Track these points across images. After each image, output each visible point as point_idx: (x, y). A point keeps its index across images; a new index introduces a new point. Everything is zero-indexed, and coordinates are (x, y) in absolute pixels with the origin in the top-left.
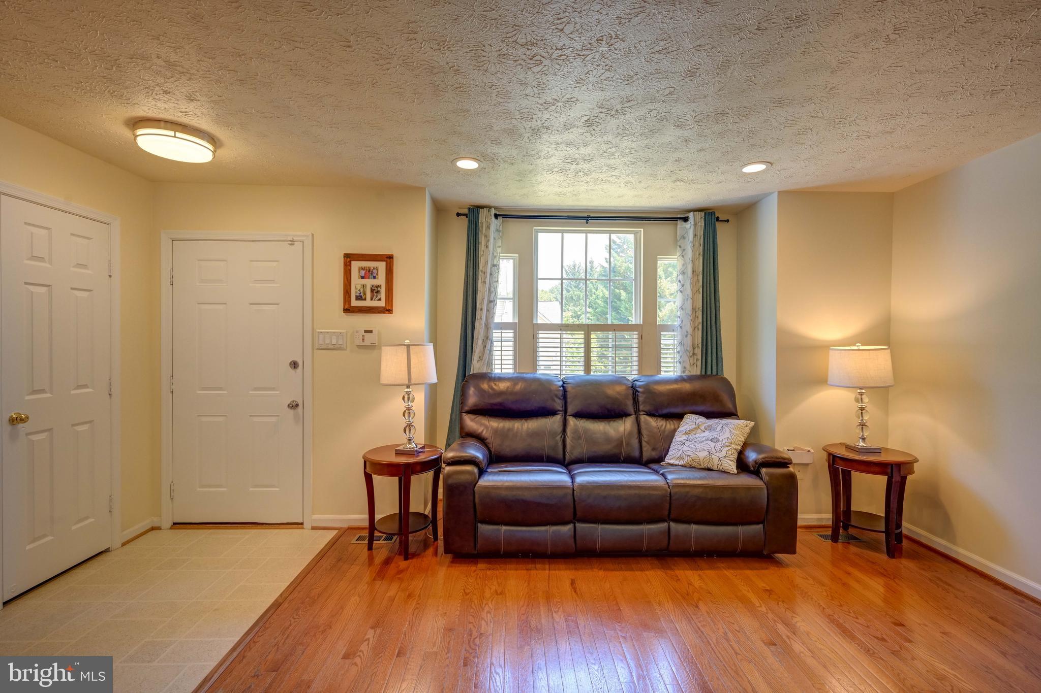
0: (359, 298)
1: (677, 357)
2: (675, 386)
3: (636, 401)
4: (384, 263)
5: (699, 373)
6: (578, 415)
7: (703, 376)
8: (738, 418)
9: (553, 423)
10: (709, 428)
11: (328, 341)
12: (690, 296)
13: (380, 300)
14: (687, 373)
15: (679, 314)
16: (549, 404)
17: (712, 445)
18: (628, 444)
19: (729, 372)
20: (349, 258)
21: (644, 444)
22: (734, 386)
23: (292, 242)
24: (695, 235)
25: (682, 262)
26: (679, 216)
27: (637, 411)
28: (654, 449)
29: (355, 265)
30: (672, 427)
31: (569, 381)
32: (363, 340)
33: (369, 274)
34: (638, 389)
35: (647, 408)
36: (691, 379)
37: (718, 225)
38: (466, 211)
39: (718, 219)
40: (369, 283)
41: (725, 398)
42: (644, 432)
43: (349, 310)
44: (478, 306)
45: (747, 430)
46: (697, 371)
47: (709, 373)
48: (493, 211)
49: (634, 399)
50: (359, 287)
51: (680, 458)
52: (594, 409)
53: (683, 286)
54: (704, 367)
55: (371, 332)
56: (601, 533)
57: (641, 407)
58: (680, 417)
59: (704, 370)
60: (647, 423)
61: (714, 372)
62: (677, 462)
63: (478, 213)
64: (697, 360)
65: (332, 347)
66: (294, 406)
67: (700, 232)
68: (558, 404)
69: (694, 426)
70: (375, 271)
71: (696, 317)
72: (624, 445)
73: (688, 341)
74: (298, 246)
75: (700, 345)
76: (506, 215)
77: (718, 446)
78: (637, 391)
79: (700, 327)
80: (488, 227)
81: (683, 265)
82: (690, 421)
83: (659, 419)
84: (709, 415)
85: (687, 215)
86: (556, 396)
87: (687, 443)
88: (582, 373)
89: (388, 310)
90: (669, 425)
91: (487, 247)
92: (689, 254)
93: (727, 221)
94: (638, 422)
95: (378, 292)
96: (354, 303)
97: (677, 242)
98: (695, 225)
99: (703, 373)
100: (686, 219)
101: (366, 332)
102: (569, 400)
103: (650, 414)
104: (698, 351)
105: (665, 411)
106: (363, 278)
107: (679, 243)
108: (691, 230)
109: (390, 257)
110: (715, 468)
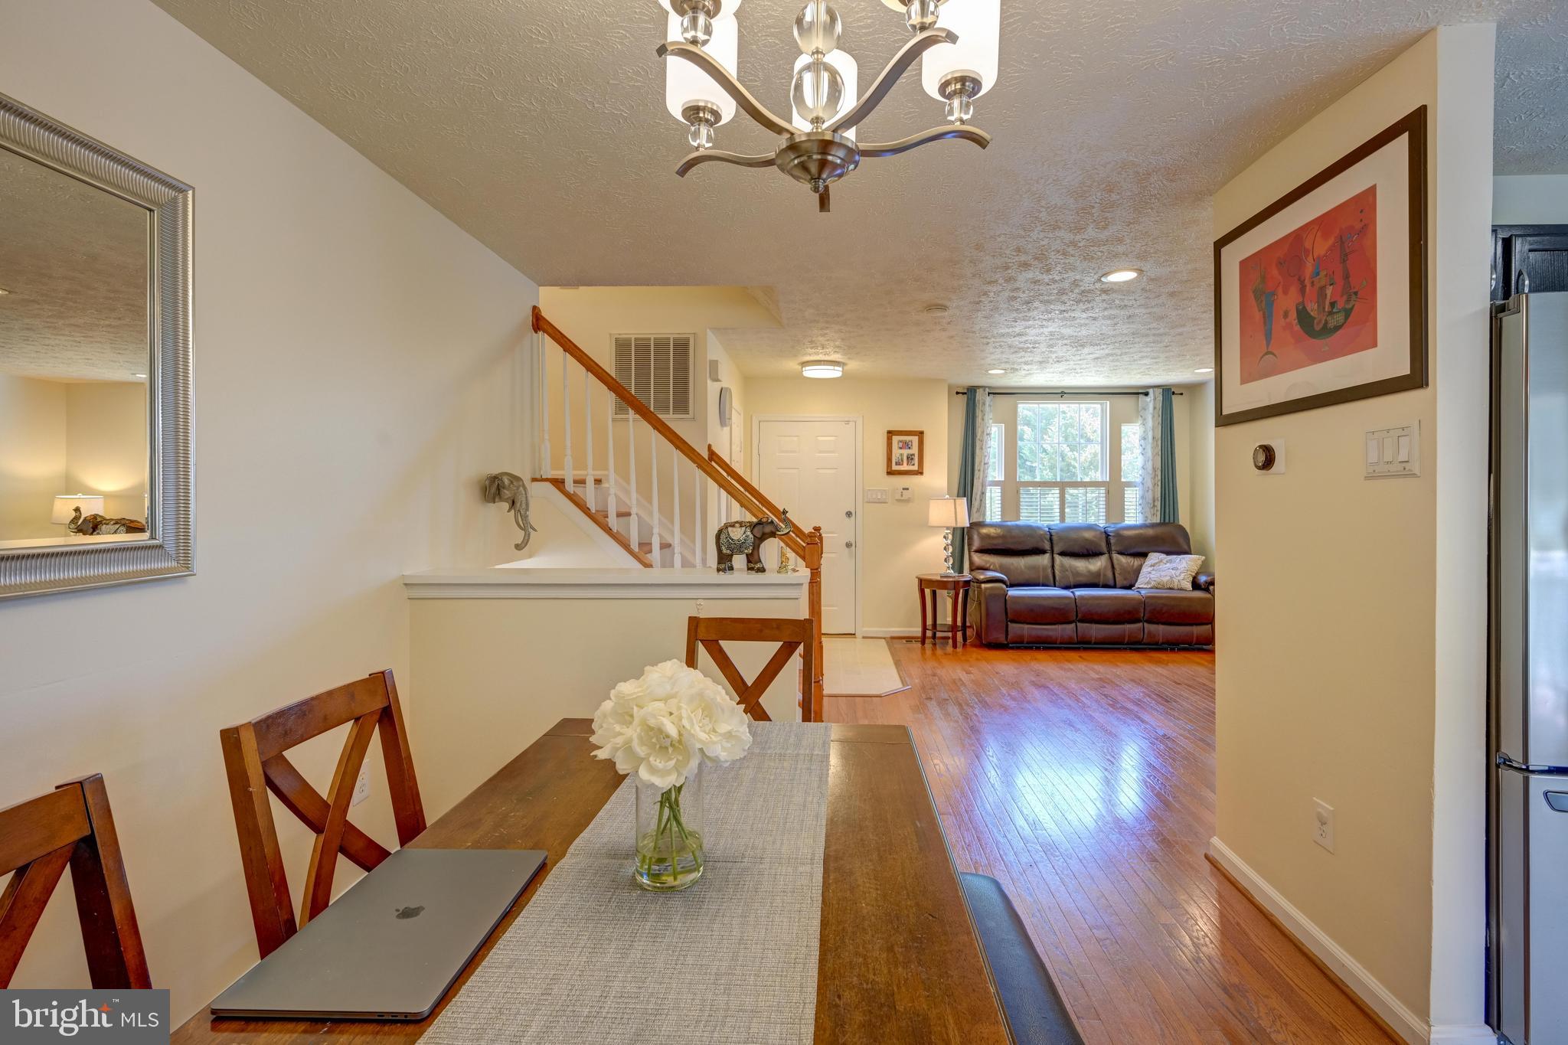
0: (897, 464)
1: (1139, 509)
2: (1141, 531)
3: (1108, 543)
4: (917, 437)
5: (1158, 521)
6: (1063, 554)
7: (1163, 524)
8: (1191, 554)
9: (1044, 560)
10: (1170, 561)
11: (874, 496)
12: (1151, 458)
13: (914, 465)
14: (1149, 521)
15: (1140, 472)
16: (1040, 545)
17: (1173, 572)
18: (1105, 575)
19: (1184, 520)
20: (891, 433)
21: (1117, 575)
22: (1188, 530)
23: (848, 422)
24: (1155, 408)
25: (1144, 429)
26: (1140, 391)
27: (1109, 551)
28: (1125, 579)
29: (895, 439)
30: (1140, 563)
31: (1053, 527)
32: (902, 495)
33: (906, 445)
34: (1110, 534)
35: (1118, 549)
36: (1153, 526)
37: (1173, 397)
38: (965, 391)
39: (1174, 393)
40: (906, 452)
41: (1181, 541)
42: (1116, 566)
43: (890, 473)
44: (976, 468)
45: (1200, 562)
46: (1157, 520)
47: (1167, 521)
48: (987, 390)
49: (1107, 541)
50: (898, 455)
51: (1148, 583)
52: (1076, 549)
53: (1144, 449)
54: (1163, 516)
55: (908, 489)
56: (1096, 631)
57: (1113, 548)
58: (1144, 555)
59: (1162, 519)
60: (1118, 560)
61: (1172, 521)
62: (1145, 586)
63: (975, 391)
64: (1157, 511)
65: (877, 501)
66: (848, 545)
67: (1159, 405)
68: (1047, 546)
69: (1157, 561)
70: (910, 443)
71: (1156, 475)
72: (1102, 577)
73: (1150, 495)
74: (852, 424)
75: (1160, 499)
76: (994, 393)
77: (1178, 573)
78: (1109, 535)
79: (1160, 484)
80: (984, 404)
81: (1144, 432)
82: (1154, 557)
83: (1128, 557)
84: (1168, 553)
85: (1148, 390)
86: (1046, 539)
87: (1153, 572)
88: (1058, 522)
89: (920, 472)
90: (1136, 562)
91: (983, 420)
92: (1150, 423)
93: (1182, 394)
94: (1111, 558)
95: (912, 459)
96: (895, 467)
97: (1138, 414)
98: (1155, 399)
99: (1162, 521)
100: (1146, 394)
101: (904, 489)
102: (1054, 542)
103: (1121, 553)
104: (1158, 504)
105: (1132, 551)
106: (901, 448)
107: (1141, 413)
108: (1151, 403)
109: (922, 433)
110: (1176, 587)
